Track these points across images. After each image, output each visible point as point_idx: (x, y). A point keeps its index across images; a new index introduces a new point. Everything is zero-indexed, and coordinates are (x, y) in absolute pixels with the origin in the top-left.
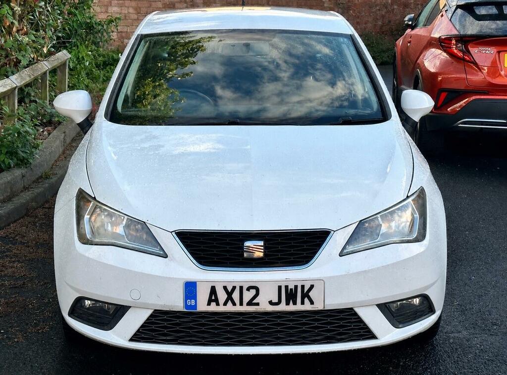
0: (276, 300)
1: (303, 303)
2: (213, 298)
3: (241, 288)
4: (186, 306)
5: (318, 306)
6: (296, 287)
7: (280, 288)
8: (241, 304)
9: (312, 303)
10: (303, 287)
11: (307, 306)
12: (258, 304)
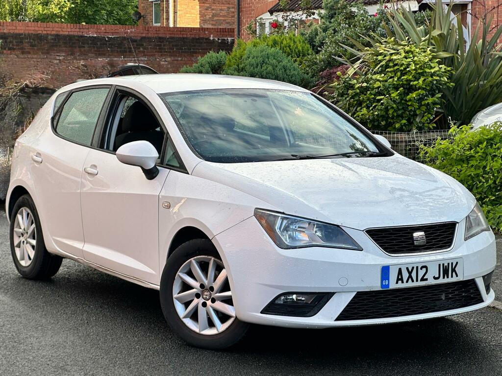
0: (437, 276)
1: (452, 277)
2: (400, 277)
3: (417, 267)
4: (382, 286)
5: (460, 278)
6: (448, 264)
7: (440, 265)
8: (417, 281)
9: (457, 276)
10: (452, 263)
11: (454, 279)
12: (426, 280)
